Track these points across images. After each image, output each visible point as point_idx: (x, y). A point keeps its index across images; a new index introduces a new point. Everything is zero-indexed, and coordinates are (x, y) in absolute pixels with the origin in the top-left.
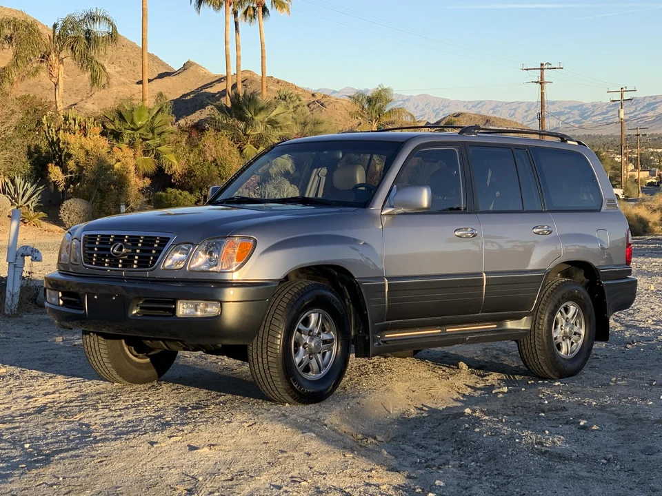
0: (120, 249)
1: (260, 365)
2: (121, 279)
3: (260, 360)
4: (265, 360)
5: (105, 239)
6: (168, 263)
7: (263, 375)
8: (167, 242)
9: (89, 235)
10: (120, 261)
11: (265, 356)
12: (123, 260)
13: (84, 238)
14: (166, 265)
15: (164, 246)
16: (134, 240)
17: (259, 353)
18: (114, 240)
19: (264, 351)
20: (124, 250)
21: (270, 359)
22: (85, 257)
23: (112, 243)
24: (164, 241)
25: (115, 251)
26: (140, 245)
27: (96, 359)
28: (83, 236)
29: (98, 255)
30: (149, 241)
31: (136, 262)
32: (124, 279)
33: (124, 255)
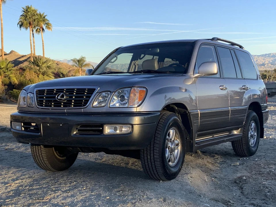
0: (63, 96)
1: (149, 160)
2: (64, 114)
3: (149, 157)
4: (152, 157)
5: (50, 92)
6: (95, 104)
7: (150, 165)
8: (94, 91)
9: (39, 90)
10: (62, 104)
11: (152, 155)
12: (64, 103)
13: (36, 91)
14: (94, 105)
15: (92, 94)
16: (70, 91)
17: (149, 153)
18: (56, 92)
19: (152, 152)
20: (65, 97)
21: (155, 157)
22: (38, 102)
23: (56, 94)
24: (91, 91)
25: (59, 98)
26: (75, 94)
27: (39, 159)
28: (35, 90)
29: (46, 101)
30: (80, 91)
31: (73, 104)
32: (66, 114)
33: (65, 100)
